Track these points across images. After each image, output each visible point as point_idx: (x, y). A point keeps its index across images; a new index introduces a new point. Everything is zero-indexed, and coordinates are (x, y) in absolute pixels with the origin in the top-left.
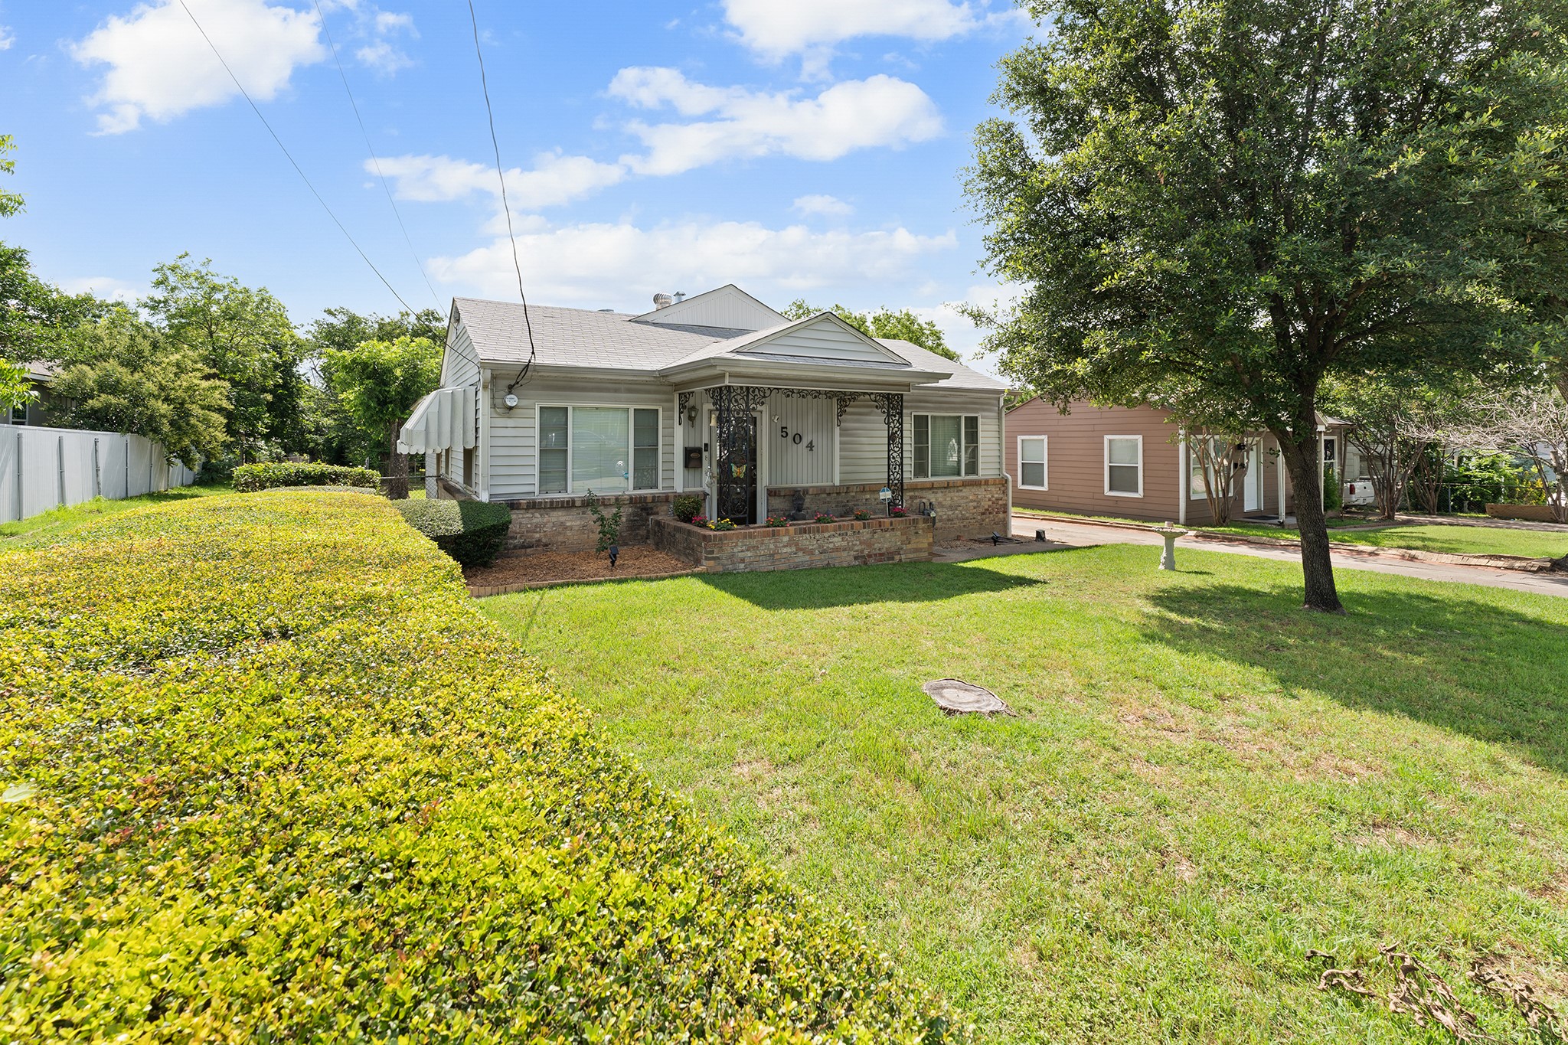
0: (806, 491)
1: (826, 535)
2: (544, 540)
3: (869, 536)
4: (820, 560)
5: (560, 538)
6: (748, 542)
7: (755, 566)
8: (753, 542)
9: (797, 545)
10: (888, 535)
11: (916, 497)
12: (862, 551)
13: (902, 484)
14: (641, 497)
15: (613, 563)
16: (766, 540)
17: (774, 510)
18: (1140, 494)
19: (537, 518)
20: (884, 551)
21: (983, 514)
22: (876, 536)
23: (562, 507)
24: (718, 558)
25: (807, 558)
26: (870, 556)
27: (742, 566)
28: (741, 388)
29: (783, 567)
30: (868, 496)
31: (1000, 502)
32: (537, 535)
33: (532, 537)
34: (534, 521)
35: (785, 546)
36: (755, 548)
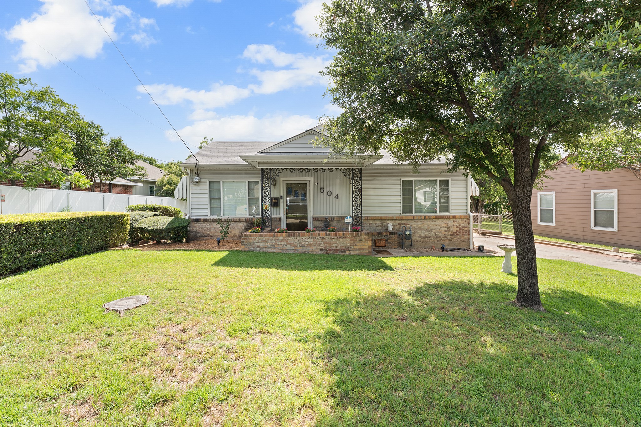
0: (332, 219)
1: (304, 238)
2: (211, 234)
3: (329, 240)
4: (300, 250)
5: (217, 234)
7: (265, 250)
8: (264, 239)
9: (287, 241)
10: (341, 240)
12: (325, 247)
14: (250, 219)
15: (218, 244)
16: (271, 238)
18: (615, 229)
19: (208, 225)
21: (452, 235)
22: (334, 240)
24: (246, 245)
25: (293, 248)
26: (330, 250)
27: (258, 249)
29: (279, 251)
31: (466, 229)
32: (208, 232)
33: (206, 233)
34: (207, 226)
35: (280, 242)
36: (265, 241)
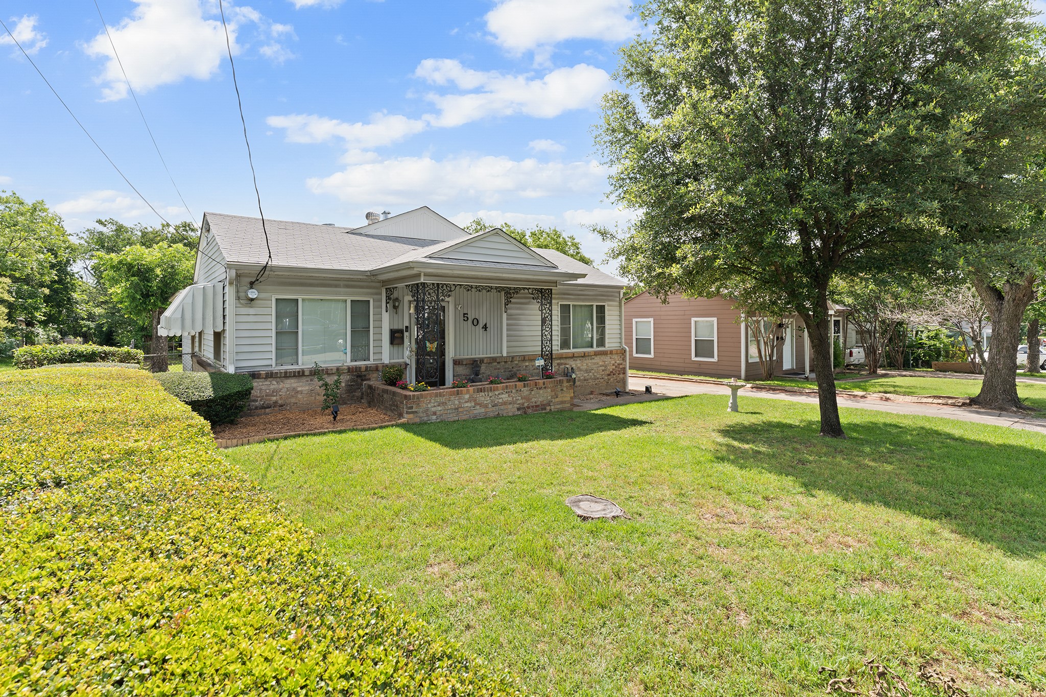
0: (482, 360)
1: (497, 393)
2: (280, 402)
3: (528, 393)
4: (492, 412)
5: (293, 400)
6: (438, 399)
7: (444, 417)
8: (443, 399)
9: (475, 401)
10: (541, 392)
11: (562, 364)
12: (523, 404)
13: (551, 354)
14: (356, 368)
15: (335, 418)
16: (452, 398)
17: (458, 375)
18: (715, 359)
19: (274, 385)
20: (538, 403)
21: (609, 375)
22: (533, 393)
23: (294, 376)
24: (416, 412)
25: (483, 410)
26: (528, 408)
27: (434, 417)
28: (433, 284)
29: (465, 417)
30: (527, 364)
31: (621, 366)
32: (274, 398)
33: (270, 400)
34: (272, 387)
35: (466, 402)
36: (444, 404)
